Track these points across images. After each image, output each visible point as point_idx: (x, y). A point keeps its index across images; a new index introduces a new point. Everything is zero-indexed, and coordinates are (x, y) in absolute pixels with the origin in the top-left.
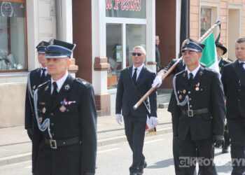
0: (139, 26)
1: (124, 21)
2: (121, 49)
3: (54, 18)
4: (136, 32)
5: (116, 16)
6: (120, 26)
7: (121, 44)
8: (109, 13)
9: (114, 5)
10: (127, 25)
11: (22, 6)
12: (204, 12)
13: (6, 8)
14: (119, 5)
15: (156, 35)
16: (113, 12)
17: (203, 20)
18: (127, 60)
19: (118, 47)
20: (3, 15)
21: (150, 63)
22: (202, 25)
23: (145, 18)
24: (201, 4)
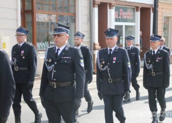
0: (131, 26)
1: (124, 24)
2: (122, 38)
3: (89, 23)
4: (130, 29)
5: (119, 22)
6: (122, 26)
7: (122, 36)
8: (116, 20)
9: (119, 16)
10: (125, 26)
11: (74, 18)
12: (165, 19)
13: (66, 19)
14: (122, 16)
15: (141, 30)
16: (118, 20)
17: (165, 23)
18: (125, 44)
19: (121, 37)
20: (65, 22)
21: (137, 45)
22: (164, 25)
23: (134, 22)
24: (164, 15)
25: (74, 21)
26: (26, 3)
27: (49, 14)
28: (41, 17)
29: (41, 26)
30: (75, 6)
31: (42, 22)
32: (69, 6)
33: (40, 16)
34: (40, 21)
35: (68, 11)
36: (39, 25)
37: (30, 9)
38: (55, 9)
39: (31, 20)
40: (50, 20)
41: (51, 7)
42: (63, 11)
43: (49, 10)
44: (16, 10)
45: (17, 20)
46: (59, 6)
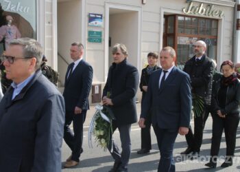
25: (215, 43)
26: (169, 27)
27: (190, 37)
28: (183, 40)
29: (182, 49)
30: (217, 29)
31: (183, 45)
32: (211, 29)
33: (181, 39)
34: (181, 43)
35: (210, 34)
36: (180, 48)
37: (172, 32)
38: (196, 32)
39: (172, 43)
40: (191, 43)
41: (193, 30)
42: (204, 34)
43: (191, 33)
44: (159, 33)
45: (159, 43)
46: (201, 29)
